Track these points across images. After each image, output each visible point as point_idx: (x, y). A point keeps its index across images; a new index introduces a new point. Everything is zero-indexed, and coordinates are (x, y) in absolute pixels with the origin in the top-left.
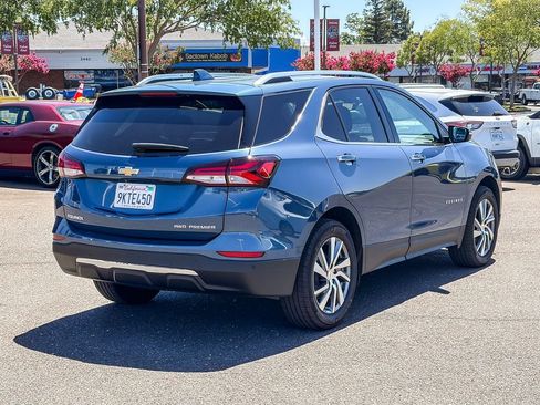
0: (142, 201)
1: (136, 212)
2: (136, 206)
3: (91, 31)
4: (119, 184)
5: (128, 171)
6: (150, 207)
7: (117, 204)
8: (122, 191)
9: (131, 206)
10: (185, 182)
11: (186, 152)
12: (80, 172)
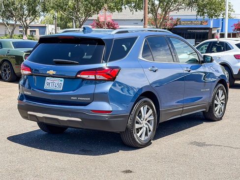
0: (57, 86)
2: (55, 88)
3: (136, 11)
4: (47, 78)
5: (51, 72)
6: (61, 89)
7: (46, 87)
8: (49, 81)
9: (52, 88)
10: (76, 78)
11: (77, 64)
12: (30, 72)
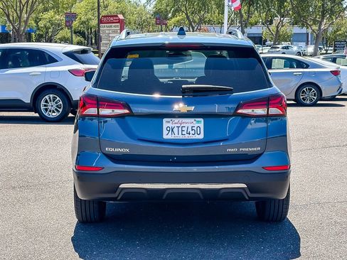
0: (193, 132)
1: (186, 142)
2: (187, 136)
6: (201, 136)
7: (167, 136)
8: (170, 125)
9: (181, 137)
11: (231, 91)
